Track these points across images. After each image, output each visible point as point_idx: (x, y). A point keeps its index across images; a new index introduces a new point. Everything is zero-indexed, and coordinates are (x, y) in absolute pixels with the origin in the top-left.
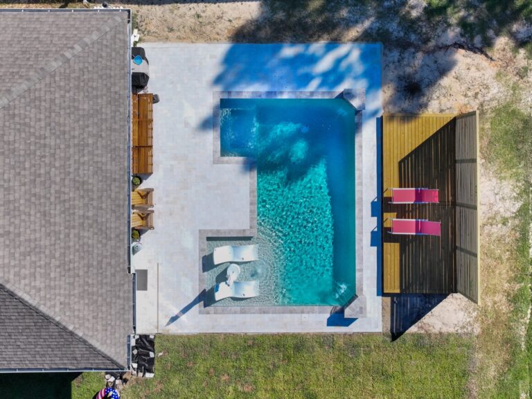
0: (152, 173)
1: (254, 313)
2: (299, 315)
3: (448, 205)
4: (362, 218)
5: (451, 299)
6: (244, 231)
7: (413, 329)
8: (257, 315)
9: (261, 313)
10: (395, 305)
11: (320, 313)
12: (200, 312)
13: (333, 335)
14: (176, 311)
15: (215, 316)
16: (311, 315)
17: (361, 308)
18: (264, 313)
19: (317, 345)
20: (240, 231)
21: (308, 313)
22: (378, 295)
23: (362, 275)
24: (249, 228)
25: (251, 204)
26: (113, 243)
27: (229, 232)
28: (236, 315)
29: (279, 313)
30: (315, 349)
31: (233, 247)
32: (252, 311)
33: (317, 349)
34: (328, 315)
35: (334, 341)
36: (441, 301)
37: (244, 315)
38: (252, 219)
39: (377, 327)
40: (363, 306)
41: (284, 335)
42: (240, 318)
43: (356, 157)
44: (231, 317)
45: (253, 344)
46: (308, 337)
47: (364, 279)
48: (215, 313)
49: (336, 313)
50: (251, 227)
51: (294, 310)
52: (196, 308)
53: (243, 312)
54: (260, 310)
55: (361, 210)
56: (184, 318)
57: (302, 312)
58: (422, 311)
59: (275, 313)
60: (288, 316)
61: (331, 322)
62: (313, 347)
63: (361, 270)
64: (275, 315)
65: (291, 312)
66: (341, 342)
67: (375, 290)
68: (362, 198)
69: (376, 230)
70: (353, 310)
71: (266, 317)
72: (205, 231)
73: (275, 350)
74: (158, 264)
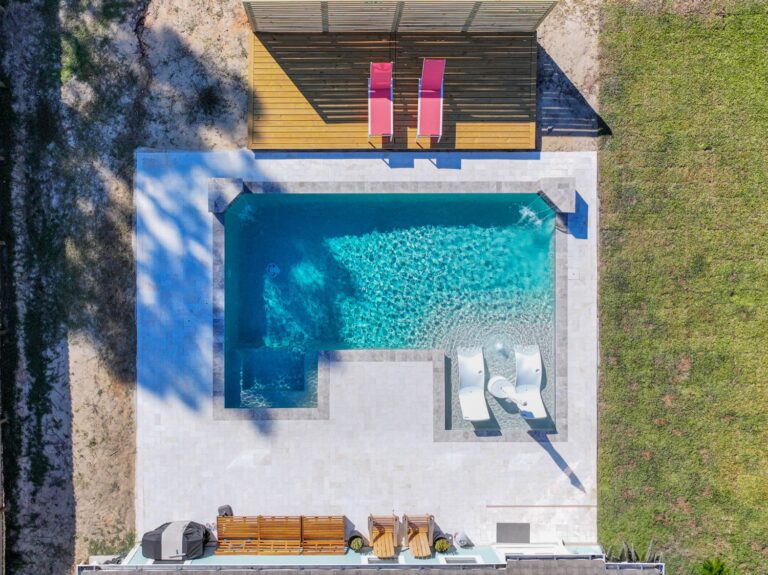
0: (344, 517)
1: (566, 355)
2: (570, 283)
3: (395, 44)
4: (417, 183)
5: (546, 40)
6: (435, 370)
7: (593, 101)
8: (569, 351)
9: (567, 344)
10: (555, 130)
11: (566, 250)
12: (565, 440)
13: (602, 230)
14: (564, 477)
15: (570, 415)
16: (569, 264)
17: (560, 186)
18: (565, 338)
19: (617, 255)
20: (436, 378)
21: (566, 268)
22: (538, 158)
23: (506, 183)
24: (431, 363)
25: (393, 359)
27: (438, 393)
28: (570, 382)
29: (566, 315)
30: (624, 258)
31: (461, 387)
32: (563, 358)
33: (623, 255)
34: (570, 237)
35: (610, 229)
36: (548, 56)
37: (569, 369)
38: (416, 358)
39: (589, 160)
40: (557, 183)
41: (601, 307)
42: (573, 377)
43: (318, 192)
44: (572, 391)
45: (614, 355)
46: (604, 268)
47: (512, 179)
48: (566, 417)
49: (566, 224)
50: (430, 359)
51: (561, 290)
52: (557, 446)
53: (564, 372)
54: (561, 345)
55: (403, 184)
56: (573, 466)
57: (565, 278)
58: (565, 88)
59: (566, 321)
60: (570, 301)
61: (581, 232)
62: (620, 262)
63: (499, 184)
64: (570, 322)
65: (565, 296)
66: (612, 217)
67: (530, 162)
68: (384, 183)
69: (435, 161)
70: (563, 198)
71: (572, 335)
72: (435, 433)
73: (624, 321)
74: (488, 506)
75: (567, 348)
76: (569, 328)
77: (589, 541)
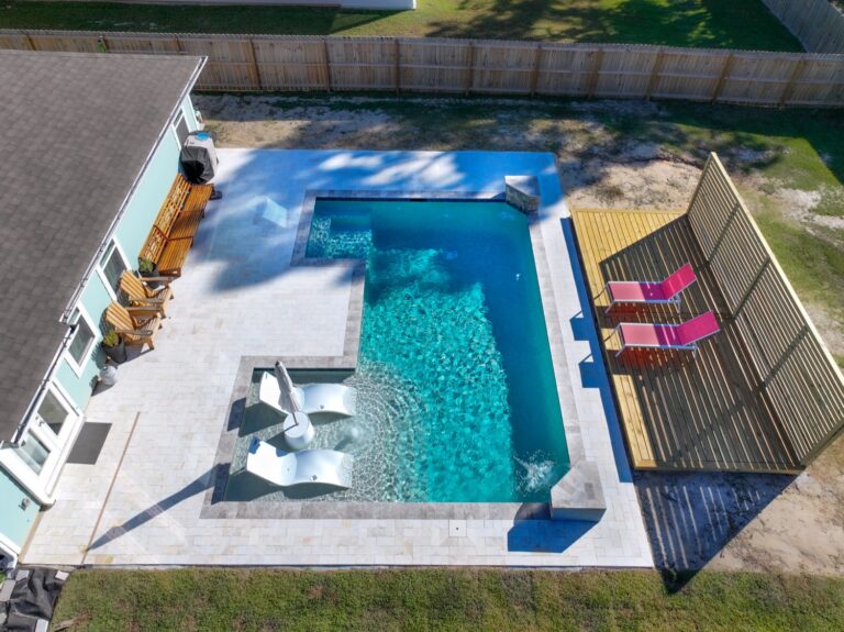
1: (334, 517)
2: (443, 523)
4: (562, 342)
6: (331, 359)
7: (727, 561)
8: (340, 521)
9: (350, 518)
10: (671, 504)
11: (493, 517)
13: (531, 574)
15: (241, 522)
16: (472, 522)
17: (589, 486)
18: (359, 516)
20: (323, 359)
21: (466, 517)
22: (623, 479)
24: (341, 354)
26: (54, 263)
27: (302, 361)
28: (291, 522)
29: (394, 517)
30: (488, 611)
31: (304, 389)
32: (330, 513)
33: (493, 609)
34: (510, 524)
35: (534, 588)
37: (311, 520)
38: (348, 341)
39: (639, 555)
41: (406, 570)
42: (299, 527)
43: (536, 261)
44: (276, 526)
45: (325, 594)
46: (469, 577)
47: (586, 446)
48: (238, 516)
50: (345, 353)
51: (433, 510)
52: (198, 500)
53: (307, 514)
54: (349, 509)
57: (451, 516)
58: (737, 519)
59: (385, 517)
60: (417, 523)
61: (516, 541)
62: (480, 604)
63: (576, 429)
64: (383, 523)
65: (424, 515)
66: (554, 591)
67: (614, 469)
68: (556, 313)
69: (590, 359)
70: (572, 490)
71: (363, 526)
72: (253, 358)
73: (381, 613)
74: (139, 414)
75: (343, 518)
76: (374, 523)
77: (32, 549)
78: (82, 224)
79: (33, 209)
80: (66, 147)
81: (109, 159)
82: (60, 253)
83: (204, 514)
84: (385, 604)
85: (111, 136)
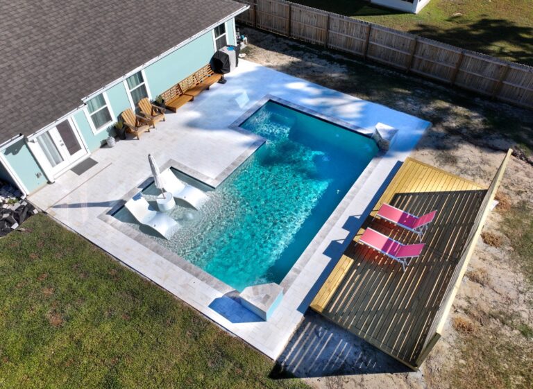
1: (147, 246)
2: (190, 276)
6: (208, 178)
8: (148, 250)
9: (153, 251)
10: (316, 337)
11: (216, 287)
13: (209, 323)
15: (110, 227)
16: (204, 284)
18: (158, 252)
19: (179, 319)
20: (204, 176)
21: (203, 280)
22: (299, 309)
23: (296, 276)
25: (233, 164)
27: (194, 172)
28: (129, 238)
29: (172, 261)
30: (174, 325)
32: (147, 243)
33: (176, 326)
34: (220, 295)
35: (204, 330)
37: (137, 242)
38: (223, 174)
39: (272, 350)
40: (272, 296)
41: (155, 286)
42: (130, 242)
43: (360, 177)
44: (122, 237)
45: (116, 275)
46: (180, 306)
47: (295, 282)
48: (111, 225)
49: (234, 299)
50: (217, 179)
51: (191, 268)
53: (138, 239)
54: (157, 247)
55: (337, 218)
57: (197, 275)
58: (348, 368)
59: (168, 260)
60: (178, 269)
62: (173, 320)
63: (298, 272)
64: (165, 261)
65: (185, 268)
67: (300, 302)
68: (344, 209)
71: (156, 257)
72: (174, 162)
73: (130, 297)
74: (111, 164)
75: (150, 249)
76: (161, 258)
78: (122, 63)
79: (105, 49)
80: (140, 27)
81: (157, 39)
82: (103, 72)
83: (100, 217)
84: (134, 294)
85: (167, 29)
